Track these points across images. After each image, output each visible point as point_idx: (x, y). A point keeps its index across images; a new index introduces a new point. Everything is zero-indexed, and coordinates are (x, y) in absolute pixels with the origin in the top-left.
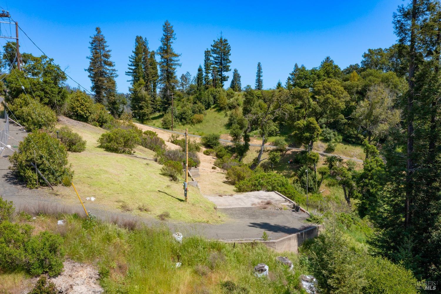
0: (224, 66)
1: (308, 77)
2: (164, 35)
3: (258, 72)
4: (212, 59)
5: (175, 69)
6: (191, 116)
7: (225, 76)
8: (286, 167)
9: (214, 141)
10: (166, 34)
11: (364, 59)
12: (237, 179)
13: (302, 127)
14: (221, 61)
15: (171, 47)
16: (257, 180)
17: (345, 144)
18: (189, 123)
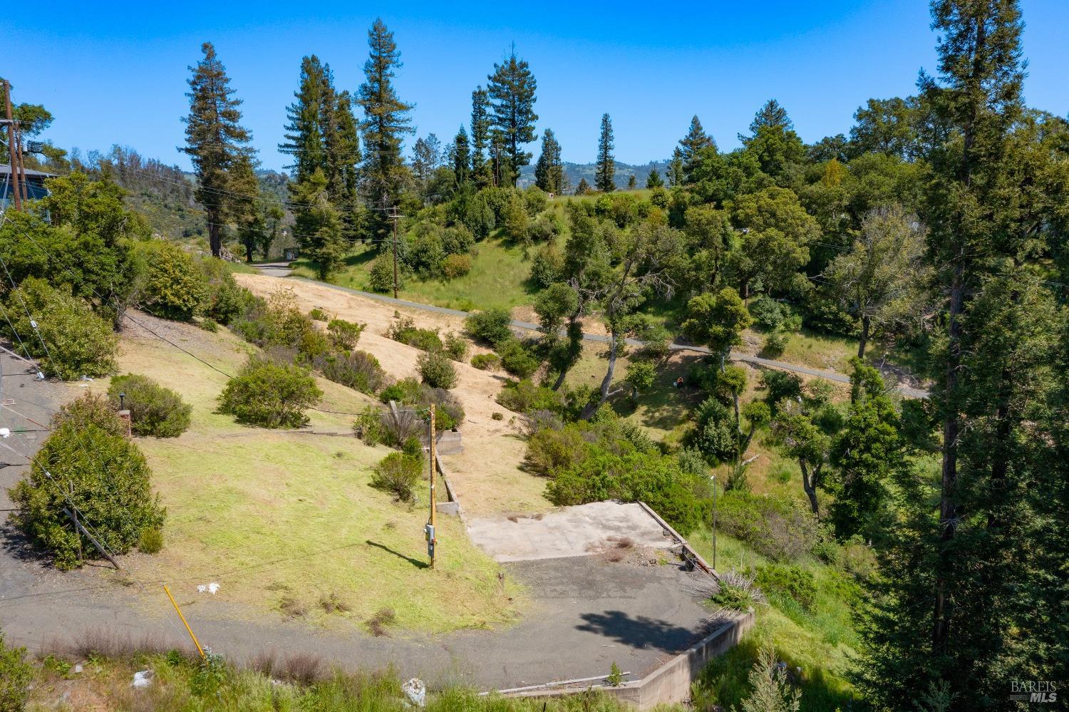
0: (520, 129)
1: (721, 172)
2: (372, 56)
3: (603, 137)
4: (490, 110)
5: (400, 141)
6: (442, 259)
7: (523, 153)
8: (669, 396)
9: (498, 328)
10: (376, 54)
11: (857, 125)
12: (551, 463)
13: (706, 310)
14: (514, 116)
15: (390, 86)
16: (598, 474)
17: (807, 336)
18: (437, 277)
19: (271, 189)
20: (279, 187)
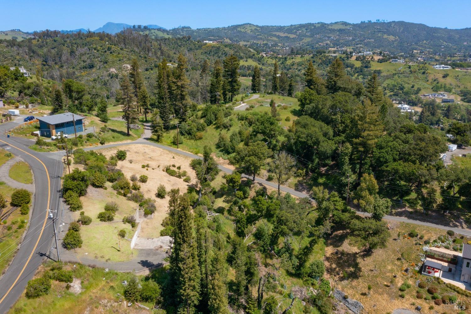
6: (195, 133)
12: (165, 224)
18: (193, 139)
19: (184, 43)
20: (187, 42)
